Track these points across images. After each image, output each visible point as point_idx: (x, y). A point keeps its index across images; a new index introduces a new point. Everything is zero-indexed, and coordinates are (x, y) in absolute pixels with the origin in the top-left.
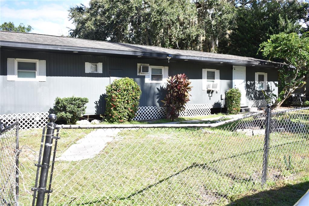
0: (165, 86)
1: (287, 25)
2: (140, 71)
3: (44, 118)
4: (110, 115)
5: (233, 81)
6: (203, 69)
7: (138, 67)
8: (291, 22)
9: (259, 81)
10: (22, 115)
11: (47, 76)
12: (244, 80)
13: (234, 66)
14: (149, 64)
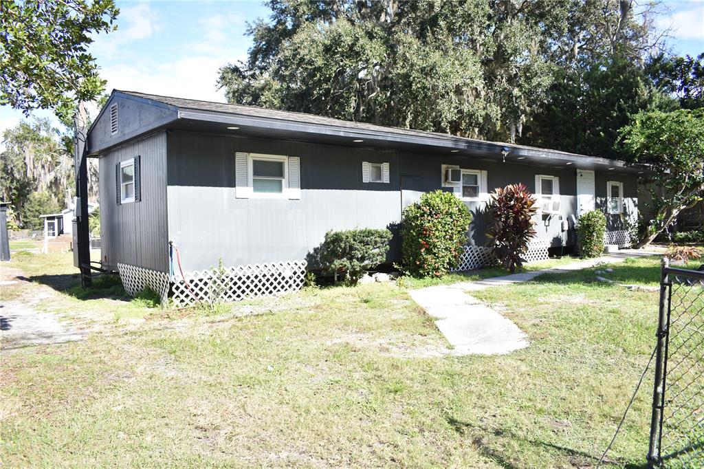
0: (483, 208)
1: (651, 97)
2: (446, 179)
3: (299, 273)
4: (418, 263)
5: (578, 196)
6: (536, 176)
7: (443, 171)
8: (659, 91)
9: (613, 196)
10: (262, 267)
11: (302, 188)
12: (592, 196)
13: (578, 171)
14: (458, 167)
